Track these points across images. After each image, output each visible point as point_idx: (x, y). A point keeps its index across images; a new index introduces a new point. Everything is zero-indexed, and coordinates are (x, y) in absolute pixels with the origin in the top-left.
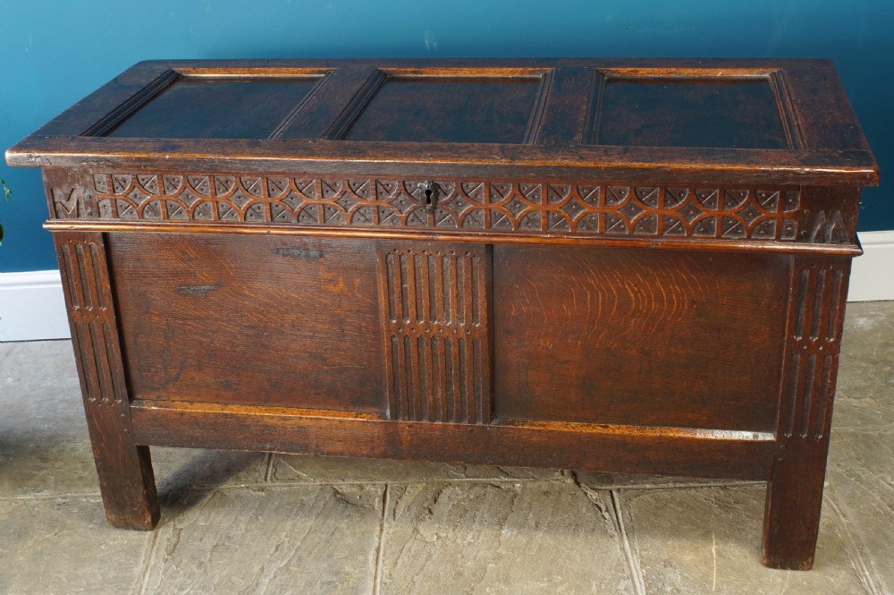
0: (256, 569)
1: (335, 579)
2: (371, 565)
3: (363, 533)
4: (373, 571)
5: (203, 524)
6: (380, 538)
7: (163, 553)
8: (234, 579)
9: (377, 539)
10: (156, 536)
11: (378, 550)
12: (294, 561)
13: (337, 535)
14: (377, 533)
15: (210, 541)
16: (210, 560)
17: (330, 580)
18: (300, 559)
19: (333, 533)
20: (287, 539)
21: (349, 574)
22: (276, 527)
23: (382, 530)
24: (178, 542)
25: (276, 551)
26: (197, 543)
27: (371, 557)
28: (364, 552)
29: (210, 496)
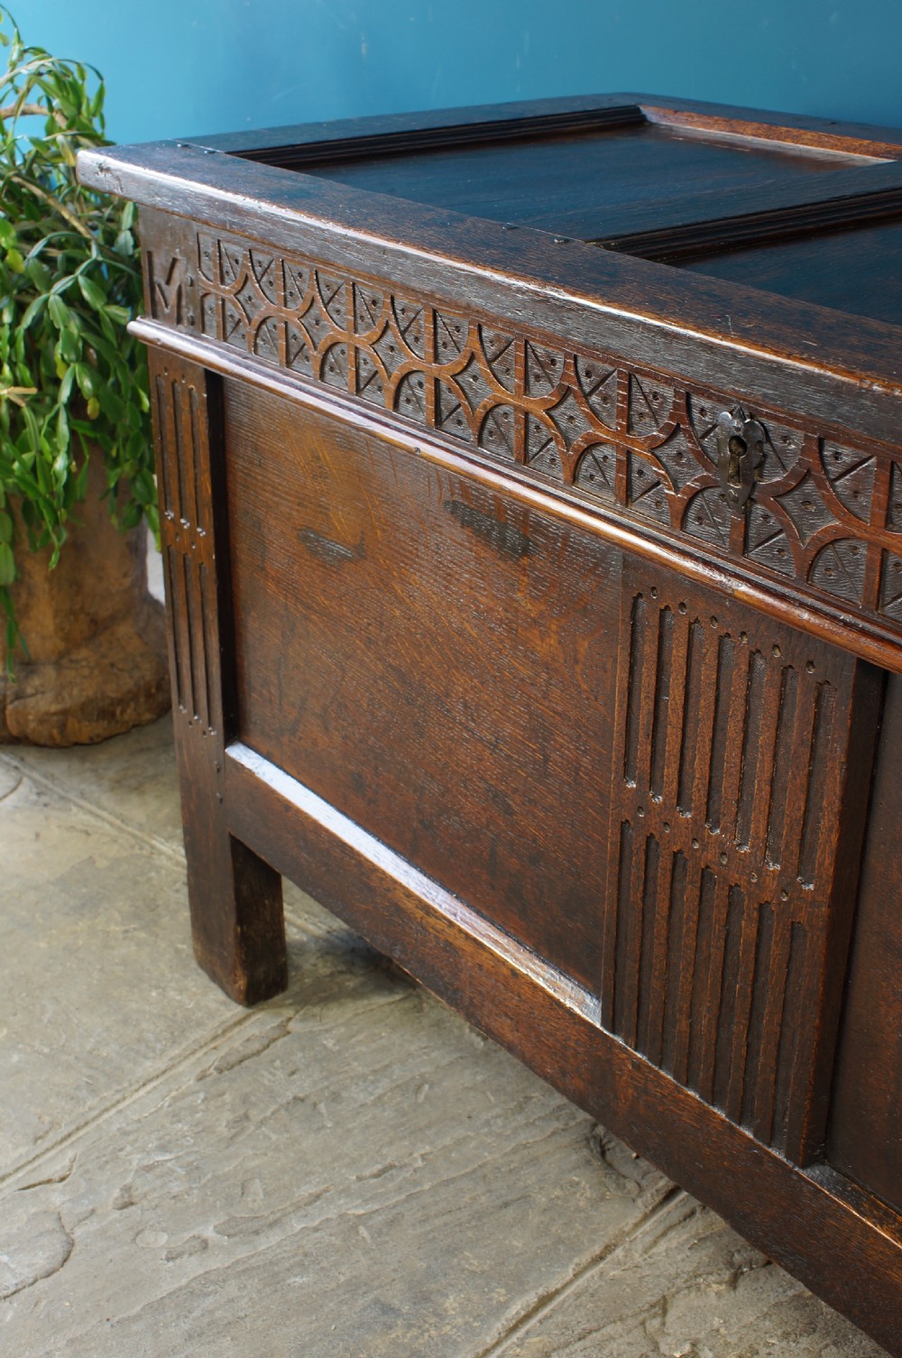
0: (306, 1190)
1: (406, 1309)
2: (499, 1326)
3: (559, 1241)
4: (490, 1340)
5: (330, 1043)
6: (577, 1276)
7: (213, 1059)
8: (257, 1186)
9: (570, 1273)
10: (240, 1022)
11: (544, 1300)
12: (379, 1218)
13: (509, 1214)
14: (585, 1258)
15: (303, 1085)
16: (262, 1123)
17: (396, 1303)
18: (392, 1223)
19: (506, 1205)
20: (420, 1163)
21: (441, 1316)
22: (429, 1126)
23: (601, 1258)
24: (258, 1053)
25: (377, 1175)
26: (280, 1074)
27: (517, 1308)
28: (517, 1284)
29: (397, 997)
